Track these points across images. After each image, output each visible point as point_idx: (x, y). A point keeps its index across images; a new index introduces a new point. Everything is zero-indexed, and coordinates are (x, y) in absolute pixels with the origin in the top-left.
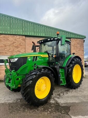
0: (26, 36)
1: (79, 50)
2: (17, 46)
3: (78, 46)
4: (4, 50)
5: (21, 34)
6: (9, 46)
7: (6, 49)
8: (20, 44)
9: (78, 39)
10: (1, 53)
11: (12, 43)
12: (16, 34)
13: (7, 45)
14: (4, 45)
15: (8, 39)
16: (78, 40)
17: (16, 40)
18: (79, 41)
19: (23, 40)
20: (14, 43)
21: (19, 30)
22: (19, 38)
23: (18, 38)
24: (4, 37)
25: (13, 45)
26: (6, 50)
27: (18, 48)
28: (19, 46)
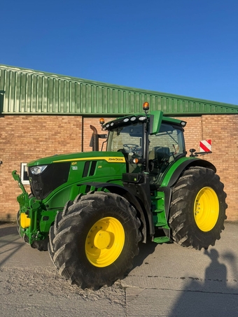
0: (84, 116)
1: (226, 147)
2: (63, 142)
3: (225, 134)
4: (35, 149)
5: (73, 112)
6: (46, 141)
7: (38, 147)
8: (70, 135)
9: (223, 116)
10: (28, 158)
11: (53, 135)
12: (62, 112)
13: (40, 139)
14: (34, 139)
15: (44, 125)
16: (222, 118)
17: (62, 127)
18: (227, 121)
19: (77, 125)
20: (56, 133)
21: (68, 105)
22: (69, 123)
23: (66, 123)
24: (36, 121)
25: (55, 139)
26: (39, 151)
27: (65, 145)
28: (68, 141)
